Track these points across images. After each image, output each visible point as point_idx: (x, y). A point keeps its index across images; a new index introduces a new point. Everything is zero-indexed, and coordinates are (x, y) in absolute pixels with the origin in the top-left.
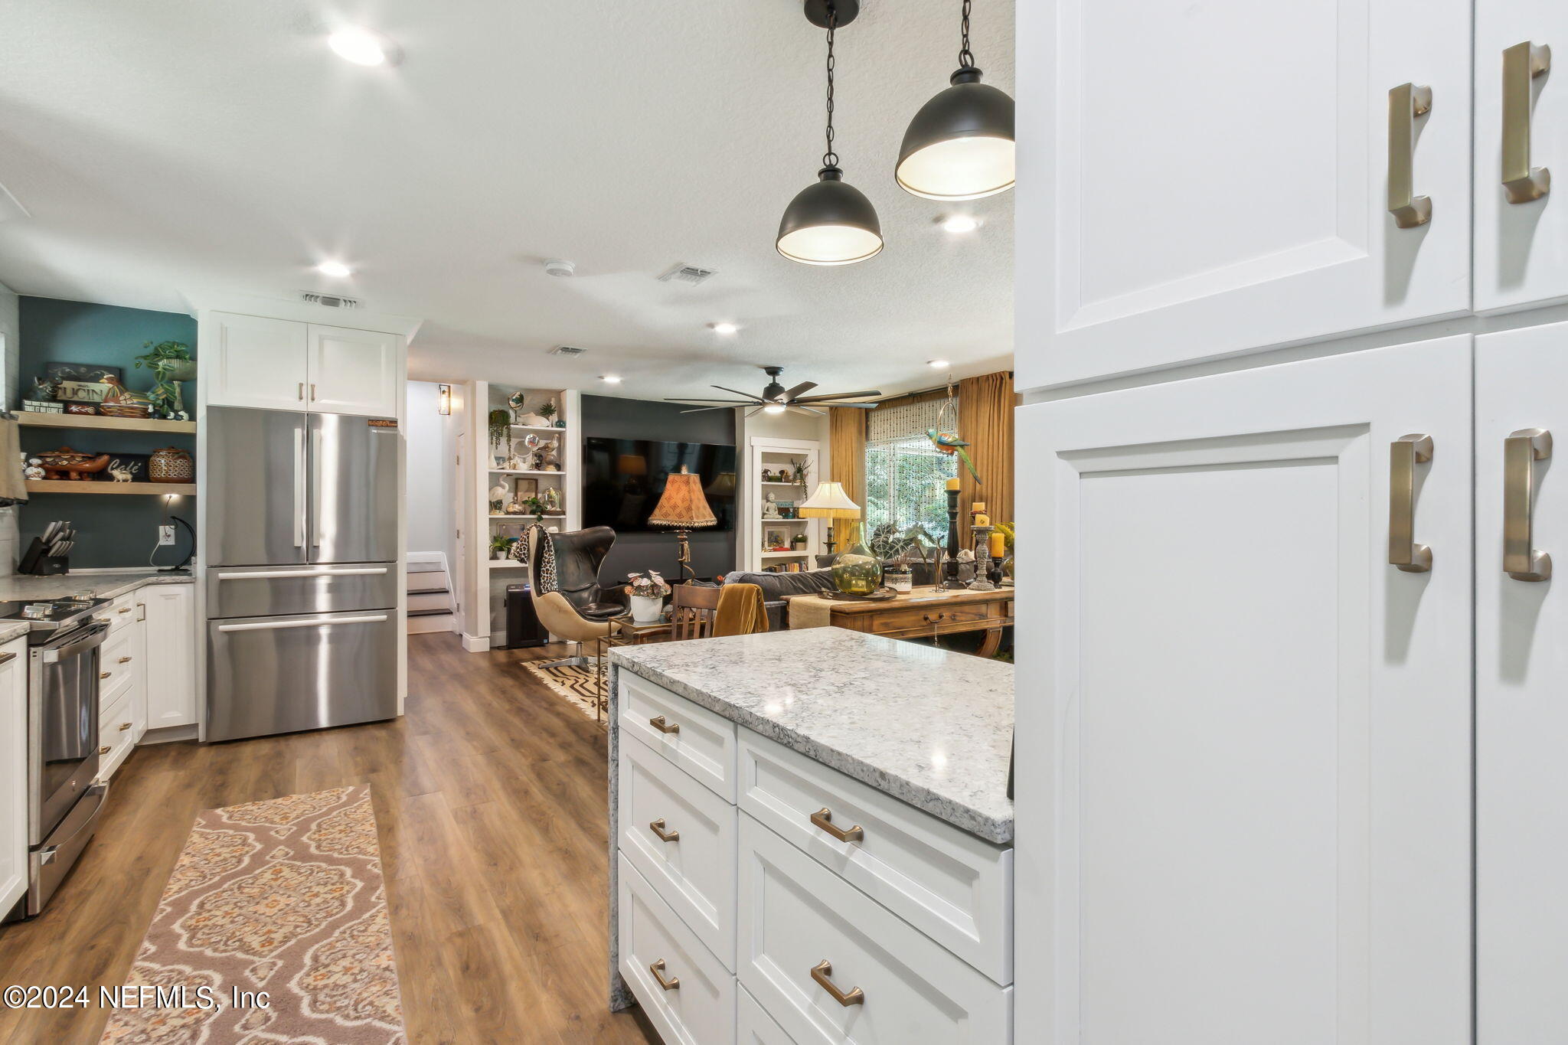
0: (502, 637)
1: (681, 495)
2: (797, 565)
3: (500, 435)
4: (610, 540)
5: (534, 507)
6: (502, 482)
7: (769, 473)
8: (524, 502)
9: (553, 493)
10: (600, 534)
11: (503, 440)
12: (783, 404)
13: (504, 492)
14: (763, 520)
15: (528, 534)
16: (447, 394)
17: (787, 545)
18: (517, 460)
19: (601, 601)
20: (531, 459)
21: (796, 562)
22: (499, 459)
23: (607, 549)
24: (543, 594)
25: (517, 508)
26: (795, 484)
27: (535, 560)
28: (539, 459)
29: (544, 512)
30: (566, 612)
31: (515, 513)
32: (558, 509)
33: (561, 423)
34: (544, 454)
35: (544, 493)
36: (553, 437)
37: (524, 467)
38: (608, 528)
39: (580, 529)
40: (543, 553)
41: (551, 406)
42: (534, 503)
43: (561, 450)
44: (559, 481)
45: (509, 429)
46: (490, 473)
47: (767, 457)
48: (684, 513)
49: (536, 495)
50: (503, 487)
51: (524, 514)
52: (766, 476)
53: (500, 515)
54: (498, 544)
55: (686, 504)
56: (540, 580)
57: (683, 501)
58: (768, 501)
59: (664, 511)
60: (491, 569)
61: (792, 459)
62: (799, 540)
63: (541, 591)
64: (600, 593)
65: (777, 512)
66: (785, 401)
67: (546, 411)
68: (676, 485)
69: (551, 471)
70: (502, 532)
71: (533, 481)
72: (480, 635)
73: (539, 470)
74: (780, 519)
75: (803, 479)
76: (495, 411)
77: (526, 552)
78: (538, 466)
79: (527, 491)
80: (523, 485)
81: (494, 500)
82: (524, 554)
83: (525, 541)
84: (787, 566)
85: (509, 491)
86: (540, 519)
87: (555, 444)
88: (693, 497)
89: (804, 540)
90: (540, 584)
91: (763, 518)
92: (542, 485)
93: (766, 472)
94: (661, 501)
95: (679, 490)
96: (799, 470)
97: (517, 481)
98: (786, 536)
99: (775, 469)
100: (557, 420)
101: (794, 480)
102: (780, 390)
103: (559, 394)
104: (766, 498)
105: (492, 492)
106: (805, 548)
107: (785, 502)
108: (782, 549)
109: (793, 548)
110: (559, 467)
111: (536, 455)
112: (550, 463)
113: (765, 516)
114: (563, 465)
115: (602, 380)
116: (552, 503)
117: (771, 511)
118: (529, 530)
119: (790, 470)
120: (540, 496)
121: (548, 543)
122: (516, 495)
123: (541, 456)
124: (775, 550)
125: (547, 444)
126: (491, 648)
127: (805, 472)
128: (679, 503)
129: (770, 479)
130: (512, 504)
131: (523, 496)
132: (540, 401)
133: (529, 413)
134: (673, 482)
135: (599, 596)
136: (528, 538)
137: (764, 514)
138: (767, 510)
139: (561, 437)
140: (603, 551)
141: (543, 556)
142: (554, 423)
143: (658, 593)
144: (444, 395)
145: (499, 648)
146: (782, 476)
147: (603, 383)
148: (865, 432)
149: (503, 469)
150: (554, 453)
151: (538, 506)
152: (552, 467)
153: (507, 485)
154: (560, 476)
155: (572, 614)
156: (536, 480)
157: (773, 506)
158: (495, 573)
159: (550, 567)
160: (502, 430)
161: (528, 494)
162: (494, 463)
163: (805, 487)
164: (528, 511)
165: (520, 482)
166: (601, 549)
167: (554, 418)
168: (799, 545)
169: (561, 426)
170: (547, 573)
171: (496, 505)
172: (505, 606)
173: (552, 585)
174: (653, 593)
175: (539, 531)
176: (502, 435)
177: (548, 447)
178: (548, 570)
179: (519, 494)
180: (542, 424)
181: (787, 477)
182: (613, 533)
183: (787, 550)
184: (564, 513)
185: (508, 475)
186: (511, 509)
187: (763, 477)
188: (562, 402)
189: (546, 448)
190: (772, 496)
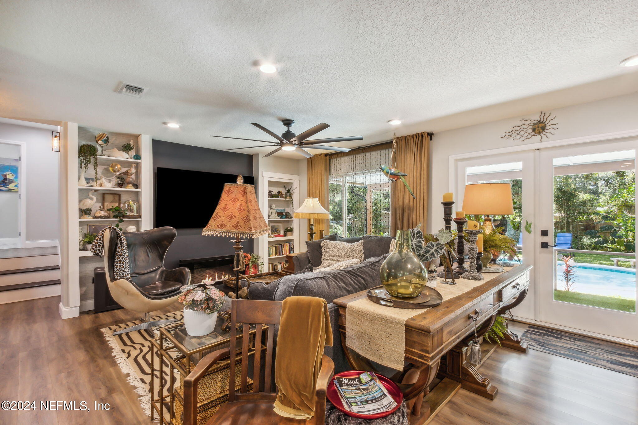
0: (90, 304)
1: (238, 205)
2: (287, 244)
3: (89, 162)
4: (173, 236)
5: (117, 213)
6: (91, 196)
7: (272, 193)
8: (109, 210)
9: (131, 203)
10: (166, 232)
11: (91, 167)
12: (295, 144)
13: (92, 203)
14: (269, 220)
15: (103, 234)
16: (58, 138)
17: (282, 233)
18: (104, 180)
19: (165, 280)
20: (115, 181)
21: (287, 242)
22: (88, 180)
23: (170, 243)
24: (116, 280)
25: (103, 213)
26: (287, 199)
27: (109, 254)
28: (121, 181)
29: (124, 216)
30: (133, 294)
31: (101, 217)
32: (136, 214)
33: (138, 157)
34: (125, 177)
35: (125, 203)
36: (132, 166)
37: (109, 185)
38: (171, 227)
39: (152, 228)
40: (116, 248)
41: (130, 145)
42: (116, 210)
43: (138, 174)
44: (137, 195)
45: (96, 159)
46: (79, 189)
47: (271, 183)
48: (242, 223)
49: (119, 204)
50: (92, 199)
51: (109, 218)
52: (270, 194)
53: (89, 219)
54: (87, 240)
55: (244, 214)
56: (114, 269)
57: (240, 210)
58: (271, 208)
59: (219, 221)
60: (80, 257)
61: (284, 185)
62: (289, 231)
63: (114, 277)
64: (165, 273)
65: (276, 215)
66: (297, 143)
67: (127, 148)
68: (232, 195)
69: (130, 188)
70: (92, 230)
71: (117, 196)
72: (71, 305)
73: (122, 188)
74: (278, 219)
75: (290, 195)
76: (84, 145)
77: (100, 248)
78: (120, 185)
79: (112, 202)
80: (108, 198)
81: (84, 208)
82: (99, 250)
83: (100, 240)
84: (283, 245)
85: (97, 202)
86: (121, 221)
87: (133, 170)
88: (250, 207)
89: (291, 230)
90: (114, 272)
91: (269, 218)
92: (124, 198)
93: (270, 192)
94: (216, 211)
95: (234, 201)
96: (289, 192)
97: (104, 195)
98: (281, 228)
99: (275, 191)
100: (135, 154)
101: (286, 197)
102: (293, 135)
103: (136, 137)
104: (271, 207)
105: (82, 203)
106: (292, 235)
107: (281, 209)
108: (279, 236)
109: (285, 235)
110: (137, 186)
111: (119, 178)
112: (129, 183)
113: (270, 217)
114: (140, 185)
115: (165, 126)
116: (132, 211)
117: (273, 214)
118: (104, 231)
119: (284, 191)
120: (122, 205)
121: (121, 240)
122: (103, 205)
123: (124, 179)
124: (276, 236)
125: (127, 170)
126: (81, 313)
127: (292, 193)
128: (236, 213)
129: (273, 196)
130: (98, 211)
131: (107, 205)
132: (123, 141)
133: (113, 148)
134: (229, 192)
135: (164, 275)
136: (103, 237)
137: (269, 216)
138: (271, 214)
139: (138, 166)
140: (167, 244)
141: (115, 250)
142: (132, 156)
143: (213, 307)
144: (56, 139)
145: (88, 313)
146: (279, 194)
147: (167, 129)
148: (328, 169)
149: (92, 186)
150: (133, 176)
151: (120, 213)
152: (131, 186)
153: (95, 198)
154: (138, 192)
155: (138, 295)
156: (119, 195)
157: (274, 211)
158: (82, 260)
159: (122, 258)
160: (90, 159)
161: (113, 204)
162: (84, 182)
163: (292, 200)
164: (112, 216)
165: (106, 196)
166: (166, 243)
167: (133, 153)
168: (289, 233)
169: (137, 159)
170: (120, 263)
171: (85, 212)
172: (93, 283)
173: (123, 271)
174: (208, 307)
175: (111, 233)
176: (90, 162)
177: (128, 173)
178: (120, 261)
179: (106, 204)
180: (123, 156)
181: (282, 195)
182: (175, 231)
183: (282, 236)
184: (140, 217)
185: (96, 191)
186: (98, 215)
187: (269, 195)
188: (139, 143)
189: (126, 173)
190: (274, 206)
